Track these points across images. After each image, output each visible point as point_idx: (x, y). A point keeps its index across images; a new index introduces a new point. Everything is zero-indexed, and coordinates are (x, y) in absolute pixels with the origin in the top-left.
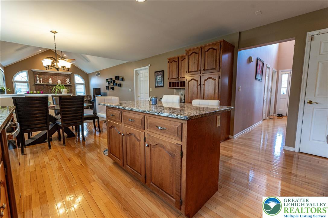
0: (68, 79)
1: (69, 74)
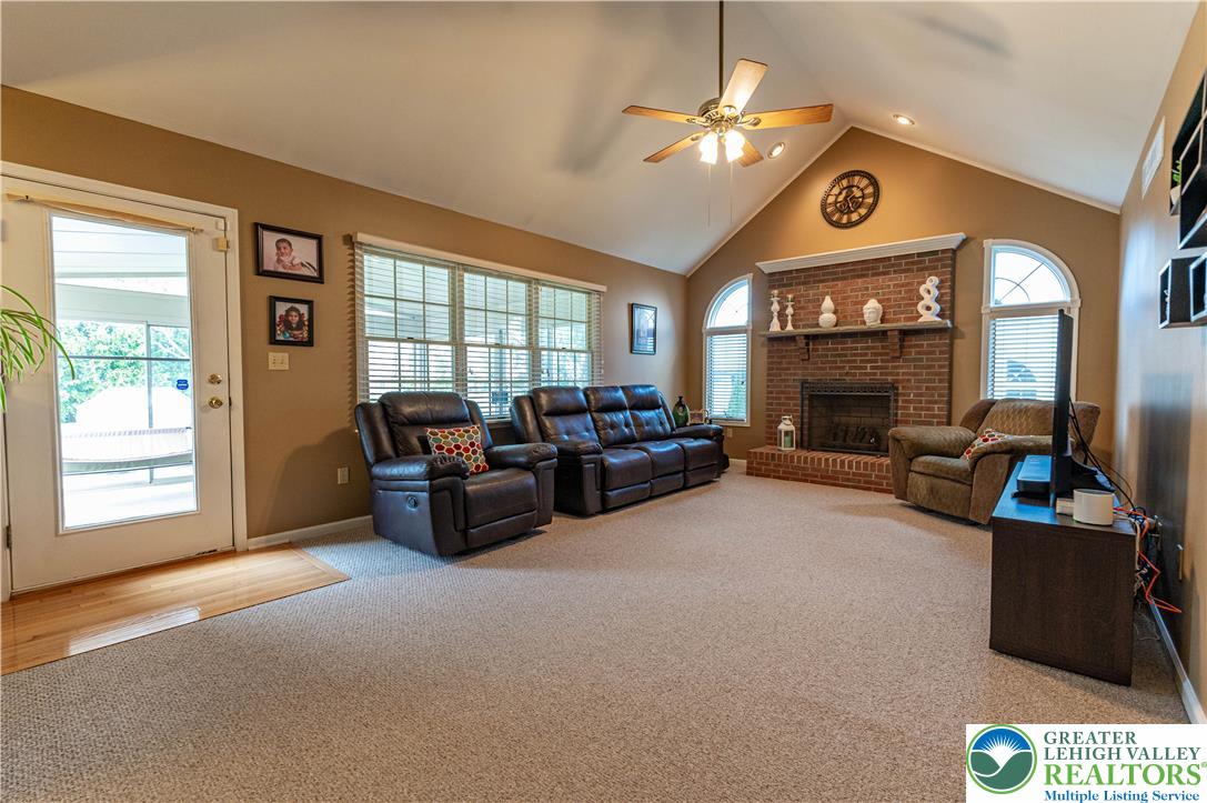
0: (930, 287)
1: (944, 251)
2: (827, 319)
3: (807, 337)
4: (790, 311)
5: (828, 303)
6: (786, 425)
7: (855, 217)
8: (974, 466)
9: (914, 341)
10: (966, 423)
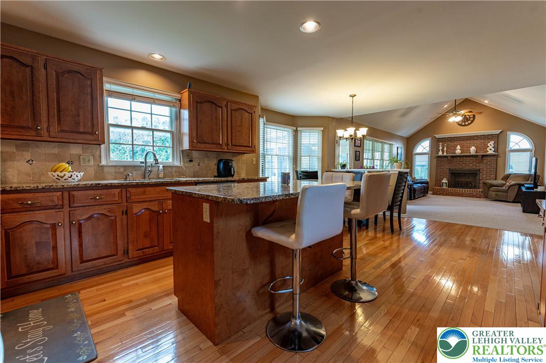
0: (491, 144)
1: (495, 134)
2: (458, 151)
3: (452, 156)
4: (445, 149)
5: (459, 147)
6: (445, 181)
7: (467, 123)
8: (509, 189)
9: (485, 158)
10: (503, 179)
